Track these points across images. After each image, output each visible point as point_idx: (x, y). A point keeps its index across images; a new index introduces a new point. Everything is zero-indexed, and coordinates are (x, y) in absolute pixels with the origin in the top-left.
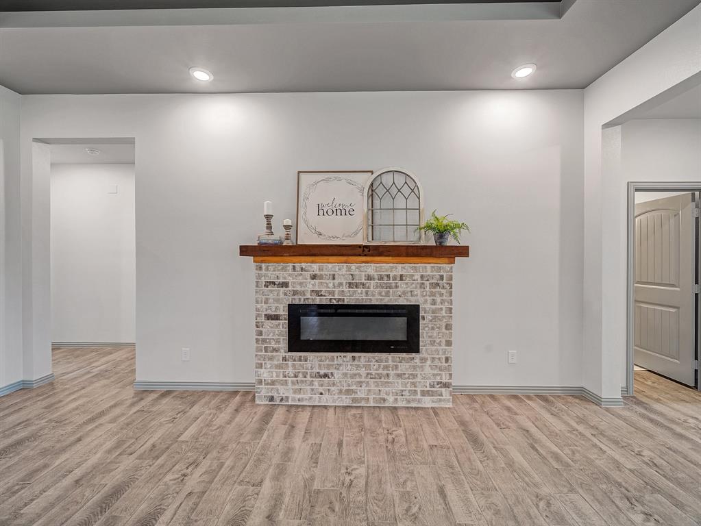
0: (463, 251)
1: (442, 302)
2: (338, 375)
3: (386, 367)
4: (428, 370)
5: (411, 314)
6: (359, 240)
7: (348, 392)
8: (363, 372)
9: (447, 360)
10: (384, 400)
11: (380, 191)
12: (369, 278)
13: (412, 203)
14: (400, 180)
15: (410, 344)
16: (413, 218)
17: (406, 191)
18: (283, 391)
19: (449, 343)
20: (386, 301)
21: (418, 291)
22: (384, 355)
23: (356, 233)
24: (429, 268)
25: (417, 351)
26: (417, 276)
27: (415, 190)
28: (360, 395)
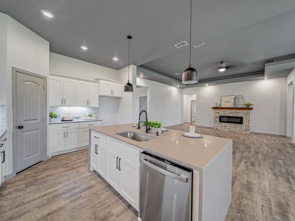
0: (252, 109)
1: (248, 117)
2: (227, 127)
3: (236, 126)
4: (244, 127)
5: (241, 118)
6: (232, 106)
7: (229, 129)
8: (232, 126)
9: (248, 126)
10: (236, 131)
11: (236, 99)
12: (233, 112)
13: (243, 100)
14: (240, 97)
15: (241, 123)
16: (243, 103)
17: (242, 99)
18: (218, 128)
19: (249, 123)
20: (236, 116)
21: (243, 115)
22: (236, 124)
23: (232, 105)
24: (245, 111)
25: (242, 124)
26: (243, 112)
27: (243, 98)
28: (231, 130)
